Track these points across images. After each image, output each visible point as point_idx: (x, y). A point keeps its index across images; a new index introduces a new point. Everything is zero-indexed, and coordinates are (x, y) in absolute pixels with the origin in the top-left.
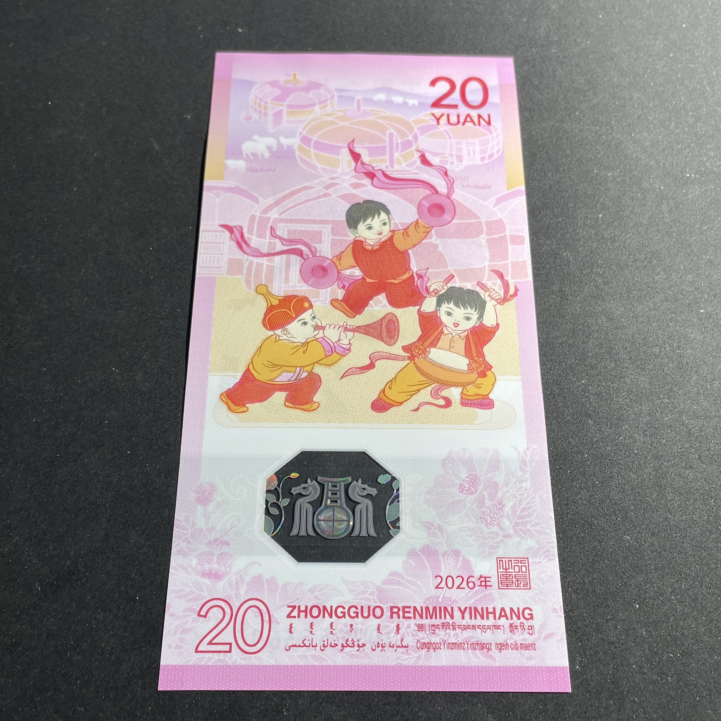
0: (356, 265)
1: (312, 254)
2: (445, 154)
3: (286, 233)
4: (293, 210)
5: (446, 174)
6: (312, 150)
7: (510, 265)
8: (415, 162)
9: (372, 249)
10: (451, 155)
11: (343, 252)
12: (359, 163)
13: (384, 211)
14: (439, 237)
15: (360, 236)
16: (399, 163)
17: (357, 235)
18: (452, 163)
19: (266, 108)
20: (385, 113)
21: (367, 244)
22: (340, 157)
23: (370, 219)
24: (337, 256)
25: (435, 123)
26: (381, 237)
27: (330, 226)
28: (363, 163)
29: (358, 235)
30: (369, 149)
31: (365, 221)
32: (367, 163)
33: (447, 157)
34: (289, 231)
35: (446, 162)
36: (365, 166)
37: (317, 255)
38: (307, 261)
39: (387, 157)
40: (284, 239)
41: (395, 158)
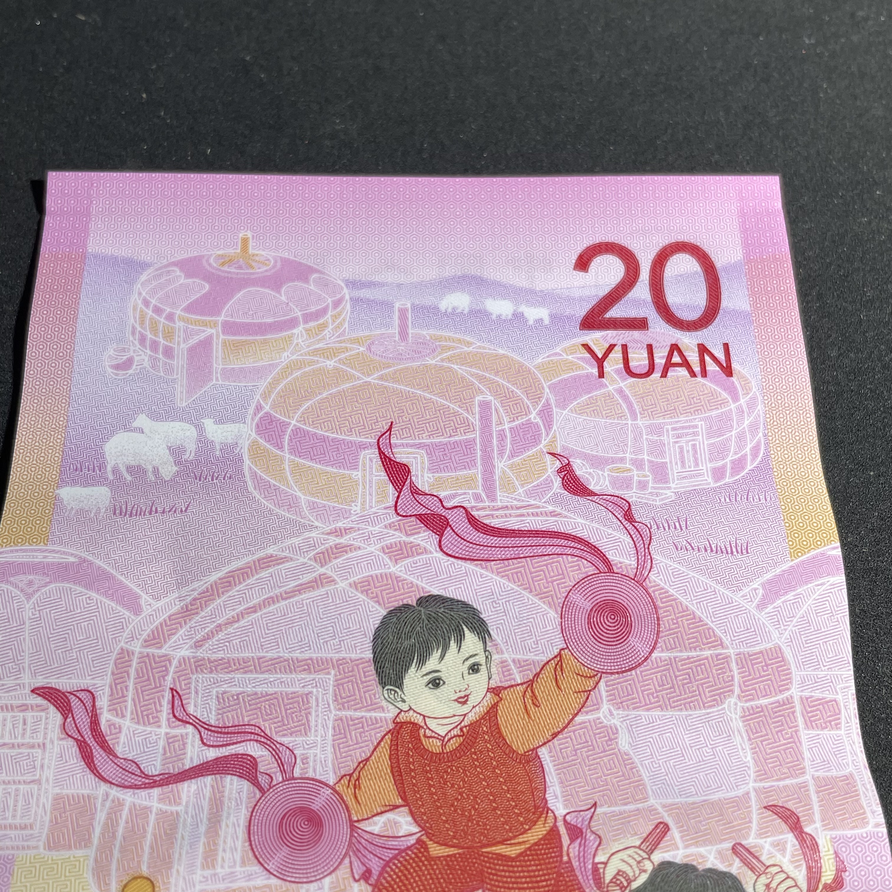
0: (400, 802)
1: (283, 771)
2: (622, 460)
3: (213, 704)
4: (231, 630)
5: (629, 516)
6: (287, 456)
7: (812, 789)
8: (548, 483)
9: (443, 746)
10: (639, 464)
11: (367, 760)
12: (406, 489)
13: (473, 629)
14: (619, 706)
15: (411, 709)
16: (508, 487)
17: (400, 705)
18: (643, 485)
19: (169, 335)
20: (469, 344)
21: (429, 733)
22: (357, 475)
23: (436, 655)
24: (351, 775)
25: (595, 371)
26: (465, 709)
27: (330, 678)
28: (415, 492)
29: (405, 707)
30: (430, 449)
31: (422, 661)
32: (426, 489)
33: (629, 470)
34: (221, 698)
35: (627, 483)
36: (420, 498)
37: (297, 774)
38: (270, 794)
39: (477, 472)
40: (208, 727)
41: (498, 473)
